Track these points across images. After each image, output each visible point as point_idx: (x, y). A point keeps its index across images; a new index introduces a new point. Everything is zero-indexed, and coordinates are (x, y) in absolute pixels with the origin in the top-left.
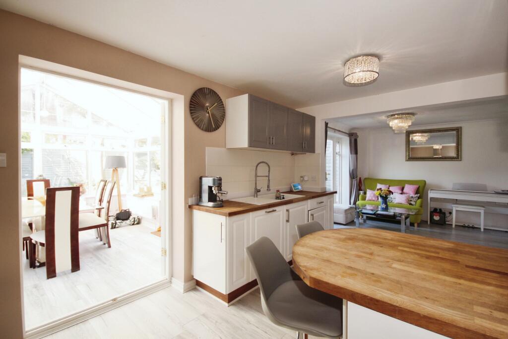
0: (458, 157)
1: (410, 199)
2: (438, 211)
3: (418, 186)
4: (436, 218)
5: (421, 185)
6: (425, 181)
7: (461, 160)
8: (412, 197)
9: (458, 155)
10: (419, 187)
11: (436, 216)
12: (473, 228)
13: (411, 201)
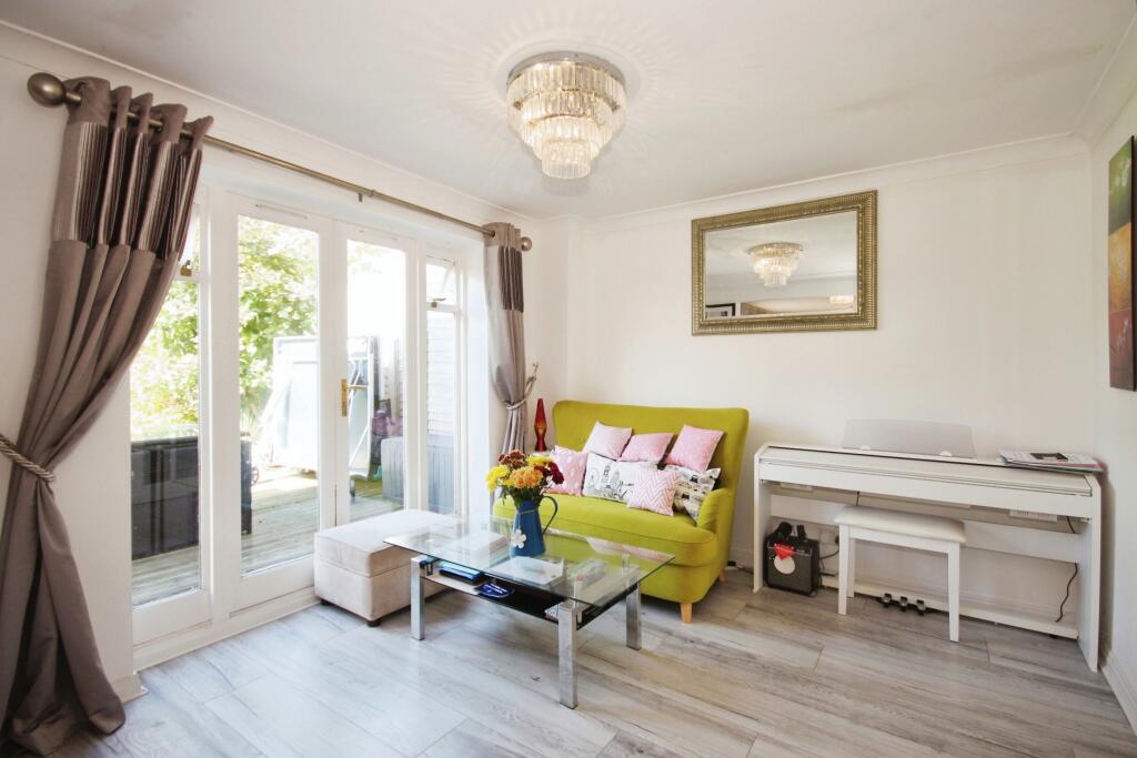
0: (863, 317)
1: (683, 490)
2: (794, 533)
3: (721, 433)
4: (785, 566)
5: (732, 429)
6: (746, 413)
7: (875, 328)
8: (694, 480)
9: (863, 305)
10: (724, 437)
11: (782, 557)
12: (919, 610)
13: (685, 497)
